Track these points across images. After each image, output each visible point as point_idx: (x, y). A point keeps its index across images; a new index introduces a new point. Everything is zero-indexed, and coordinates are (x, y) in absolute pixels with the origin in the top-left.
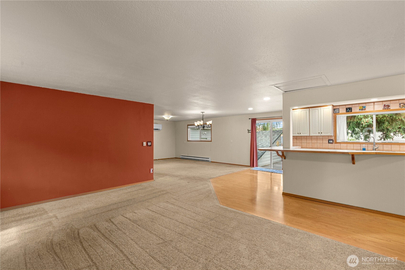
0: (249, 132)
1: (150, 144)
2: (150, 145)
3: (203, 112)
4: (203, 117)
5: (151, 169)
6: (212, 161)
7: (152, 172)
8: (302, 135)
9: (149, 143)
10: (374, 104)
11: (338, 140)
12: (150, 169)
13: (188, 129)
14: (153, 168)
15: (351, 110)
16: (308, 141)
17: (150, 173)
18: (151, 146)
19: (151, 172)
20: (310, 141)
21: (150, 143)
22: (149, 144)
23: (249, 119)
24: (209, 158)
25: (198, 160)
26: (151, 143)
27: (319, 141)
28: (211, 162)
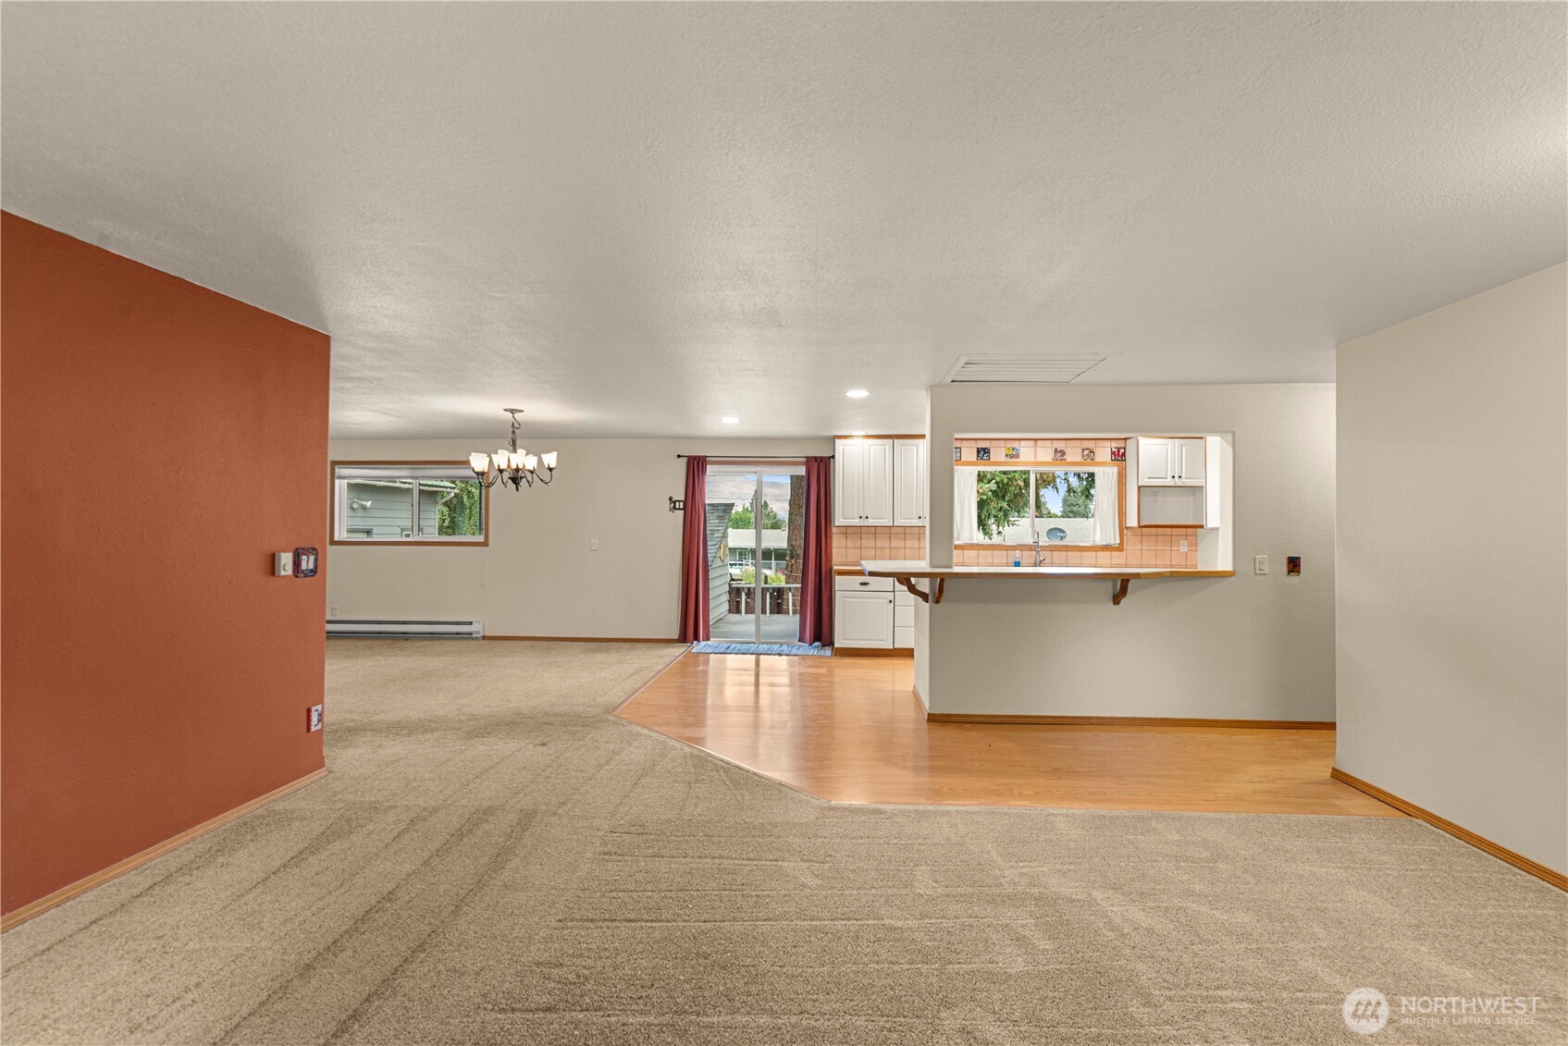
0: (677, 507)
1: (311, 566)
2: (311, 571)
3: (513, 411)
4: (514, 432)
5: (313, 709)
6: (487, 634)
7: (319, 727)
8: (871, 522)
9: (304, 557)
10: (1036, 444)
11: (958, 539)
12: (309, 711)
13: (337, 482)
14: (321, 701)
15: (989, 456)
16: (880, 544)
17: (309, 729)
18: (314, 571)
19: (313, 729)
20: (886, 544)
21: (312, 558)
22: (304, 566)
23: (679, 456)
24: (471, 623)
25: (406, 636)
26: (316, 560)
27: (909, 544)
28: (484, 638)
